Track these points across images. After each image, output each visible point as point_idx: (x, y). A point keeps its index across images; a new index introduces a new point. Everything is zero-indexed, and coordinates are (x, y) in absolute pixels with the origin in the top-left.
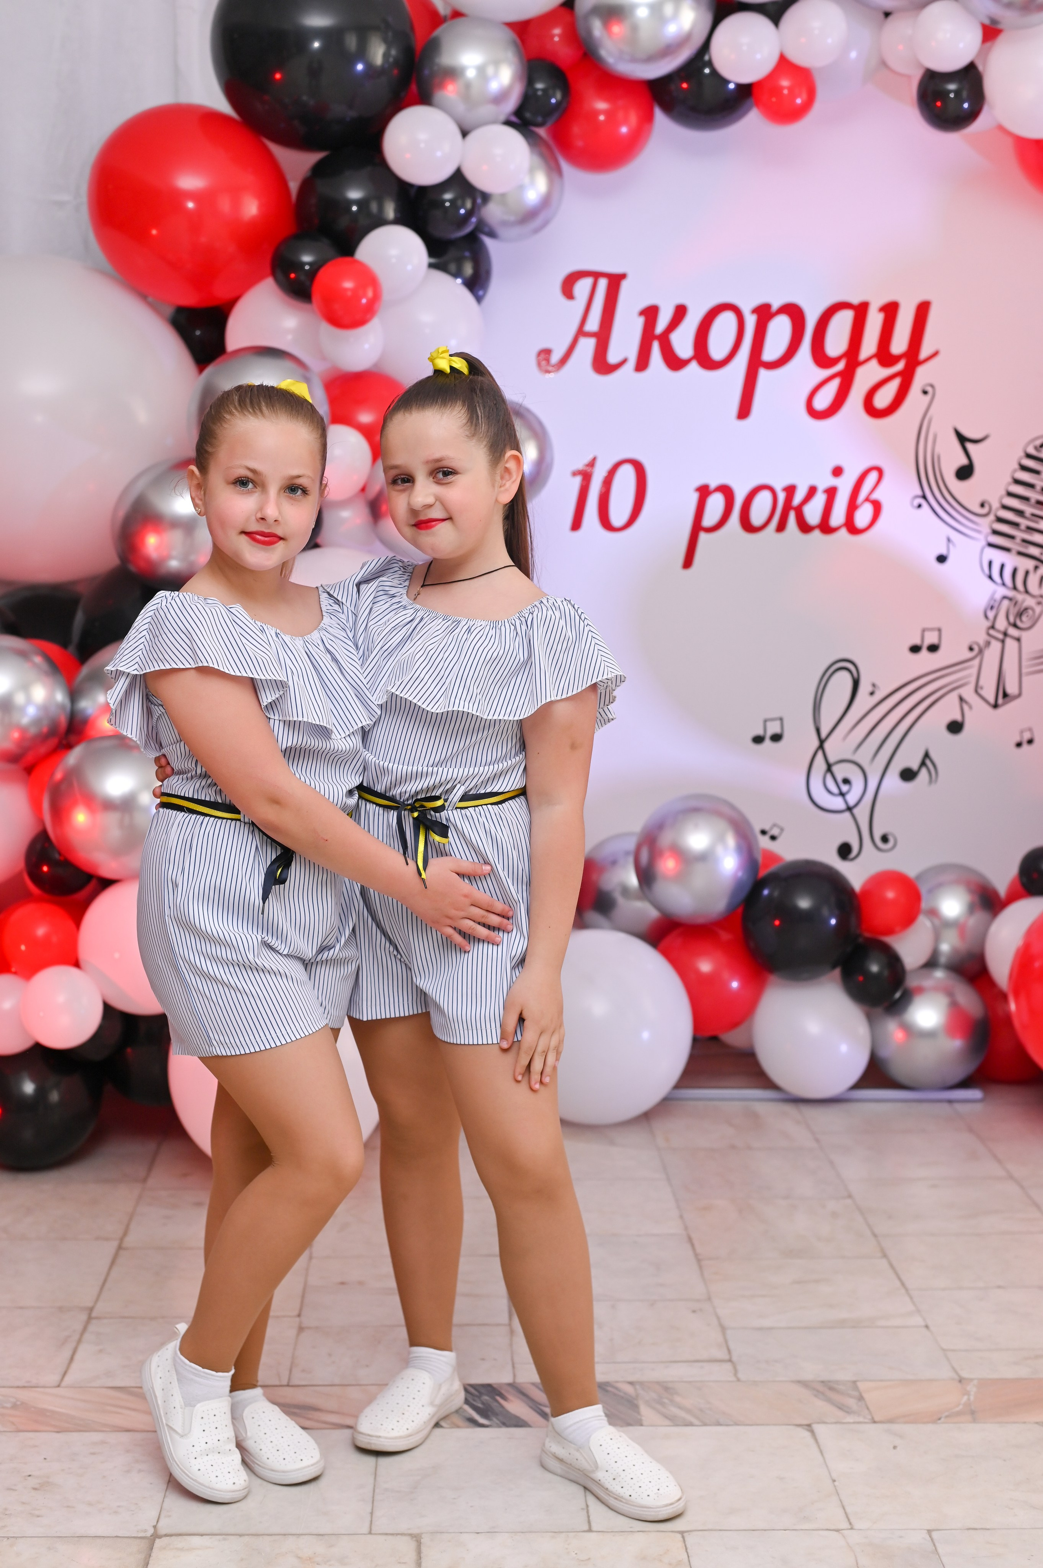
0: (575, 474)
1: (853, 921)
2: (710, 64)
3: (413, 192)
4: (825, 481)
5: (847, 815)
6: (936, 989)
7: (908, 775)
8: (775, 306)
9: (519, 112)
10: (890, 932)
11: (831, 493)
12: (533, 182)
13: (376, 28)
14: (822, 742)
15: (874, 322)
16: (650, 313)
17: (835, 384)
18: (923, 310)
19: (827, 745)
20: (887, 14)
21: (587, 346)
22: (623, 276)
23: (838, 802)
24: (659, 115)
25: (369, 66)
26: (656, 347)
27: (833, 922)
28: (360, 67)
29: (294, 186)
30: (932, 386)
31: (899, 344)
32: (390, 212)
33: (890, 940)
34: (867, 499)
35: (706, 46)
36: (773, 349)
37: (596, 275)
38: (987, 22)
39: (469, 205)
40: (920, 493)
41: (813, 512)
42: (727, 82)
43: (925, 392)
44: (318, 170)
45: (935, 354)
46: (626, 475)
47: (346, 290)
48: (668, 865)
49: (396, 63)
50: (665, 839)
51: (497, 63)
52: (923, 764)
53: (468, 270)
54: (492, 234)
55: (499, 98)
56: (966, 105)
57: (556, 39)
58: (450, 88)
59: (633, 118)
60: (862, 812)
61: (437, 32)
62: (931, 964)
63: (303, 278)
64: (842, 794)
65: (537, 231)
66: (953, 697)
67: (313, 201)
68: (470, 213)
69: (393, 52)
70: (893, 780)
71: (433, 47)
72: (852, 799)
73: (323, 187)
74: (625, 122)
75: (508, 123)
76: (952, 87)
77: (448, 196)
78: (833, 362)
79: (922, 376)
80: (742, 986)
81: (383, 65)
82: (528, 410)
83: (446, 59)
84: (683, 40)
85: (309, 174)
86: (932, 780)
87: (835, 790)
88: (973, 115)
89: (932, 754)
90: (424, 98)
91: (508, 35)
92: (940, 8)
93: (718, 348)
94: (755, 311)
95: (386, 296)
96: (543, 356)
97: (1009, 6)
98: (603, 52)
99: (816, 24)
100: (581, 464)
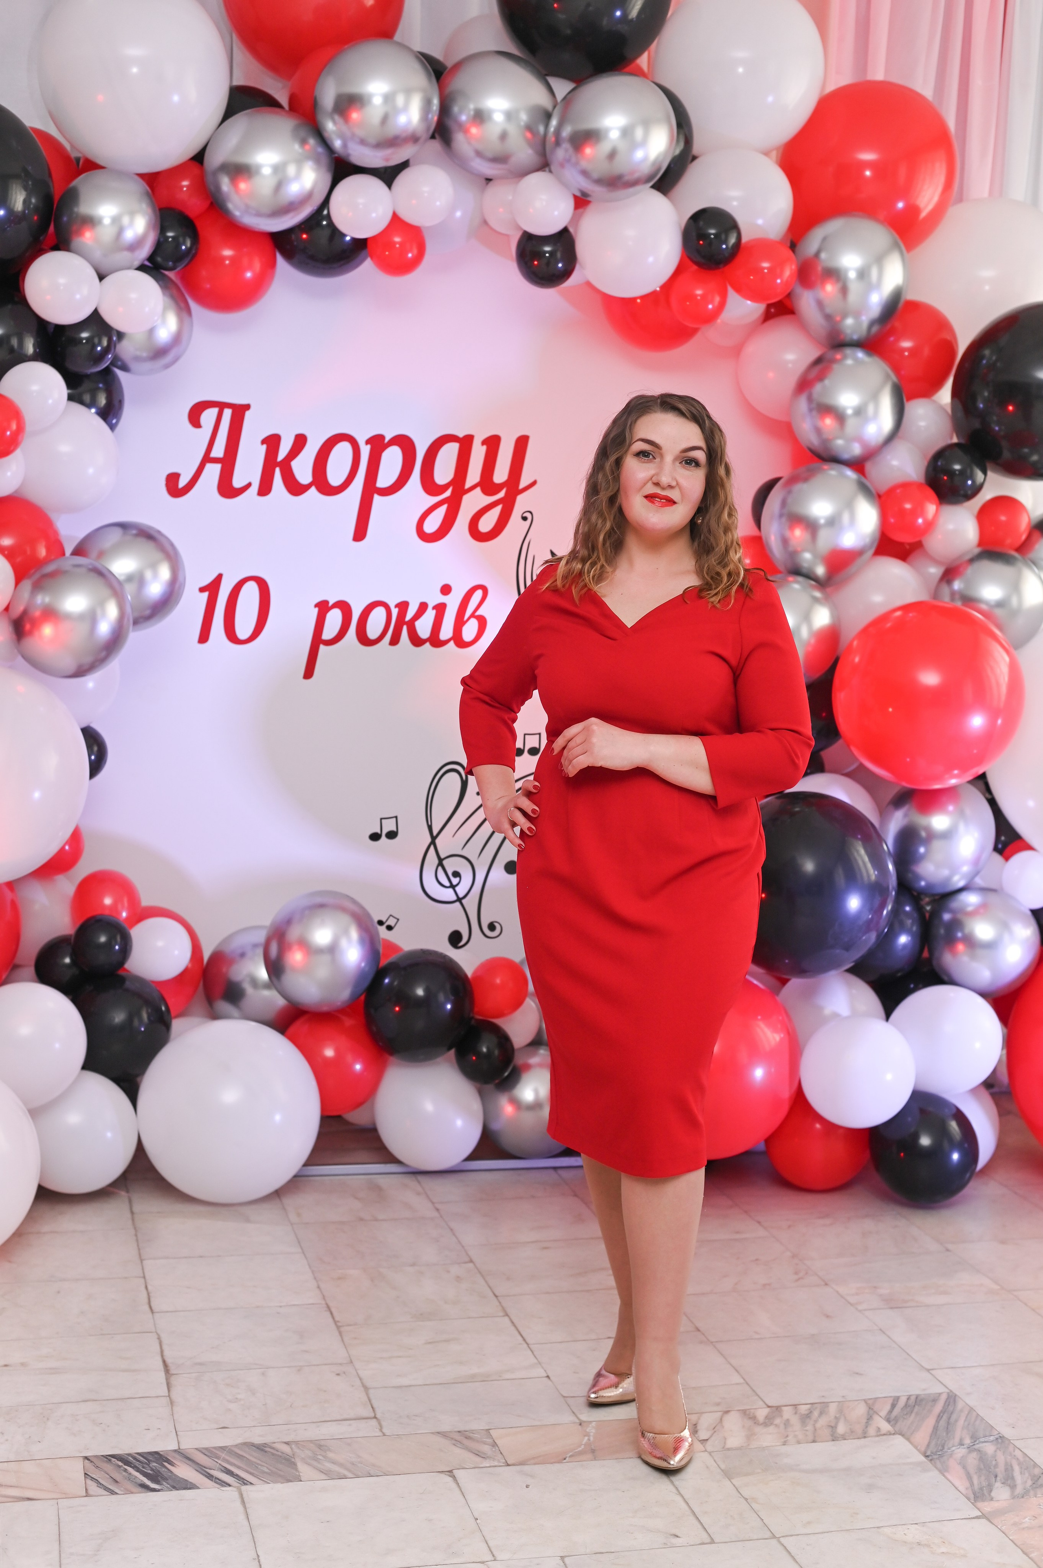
0: (202, 590)
1: (467, 1005)
2: (328, 217)
3: (52, 330)
4: (434, 598)
5: (458, 905)
6: (541, 1065)
8: (388, 437)
9: (151, 258)
10: (501, 1015)
11: (440, 609)
12: (165, 323)
13: (16, 177)
14: (434, 839)
15: (478, 454)
16: (272, 442)
17: (442, 510)
18: (522, 443)
19: (438, 841)
20: (489, 180)
21: (213, 471)
22: (247, 407)
23: (449, 895)
24: (280, 260)
25: (10, 212)
26: (278, 474)
27: (449, 1006)
28: (1, 212)
30: (531, 513)
31: (501, 474)
32: (30, 347)
33: (498, 1021)
34: (473, 615)
35: (326, 203)
36: (387, 476)
37: (221, 406)
38: (578, 193)
39: (105, 343)
41: (424, 627)
42: (345, 235)
43: (525, 519)
45: (534, 483)
46: (251, 591)
48: (296, 957)
49: (36, 209)
50: (293, 934)
51: (132, 214)
53: (102, 400)
54: (125, 368)
55: (133, 247)
56: (560, 265)
57: (185, 190)
58: (88, 235)
59: (257, 265)
60: (471, 903)
61: (75, 183)
62: (536, 1043)
64: (453, 887)
65: (167, 366)
68: (106, 350)
69: (33, 199)
70: (498, 873)
71: (71, 197)
72: (461, 890)
74: (250, 268)
75: (142, 268)
76: (548, 248)
77: (85, 335)
78: (443, 489)
79: (522, 503)
80: (365, 1068)
81: (24, 212)
82: (159, 532)
83: (84, 208)
84: (307, 197)
87: (447, 884)
88: (567, 273)
90: (61, 243)
91: (141, 186)
92: (537, 179)
93: (335, 475)
94: (368, 442)
95: (29, 428)
96: (172, 479)
97: (599, 181)
98: (230, 206)
99: (425, 188)
100: (208, 580)
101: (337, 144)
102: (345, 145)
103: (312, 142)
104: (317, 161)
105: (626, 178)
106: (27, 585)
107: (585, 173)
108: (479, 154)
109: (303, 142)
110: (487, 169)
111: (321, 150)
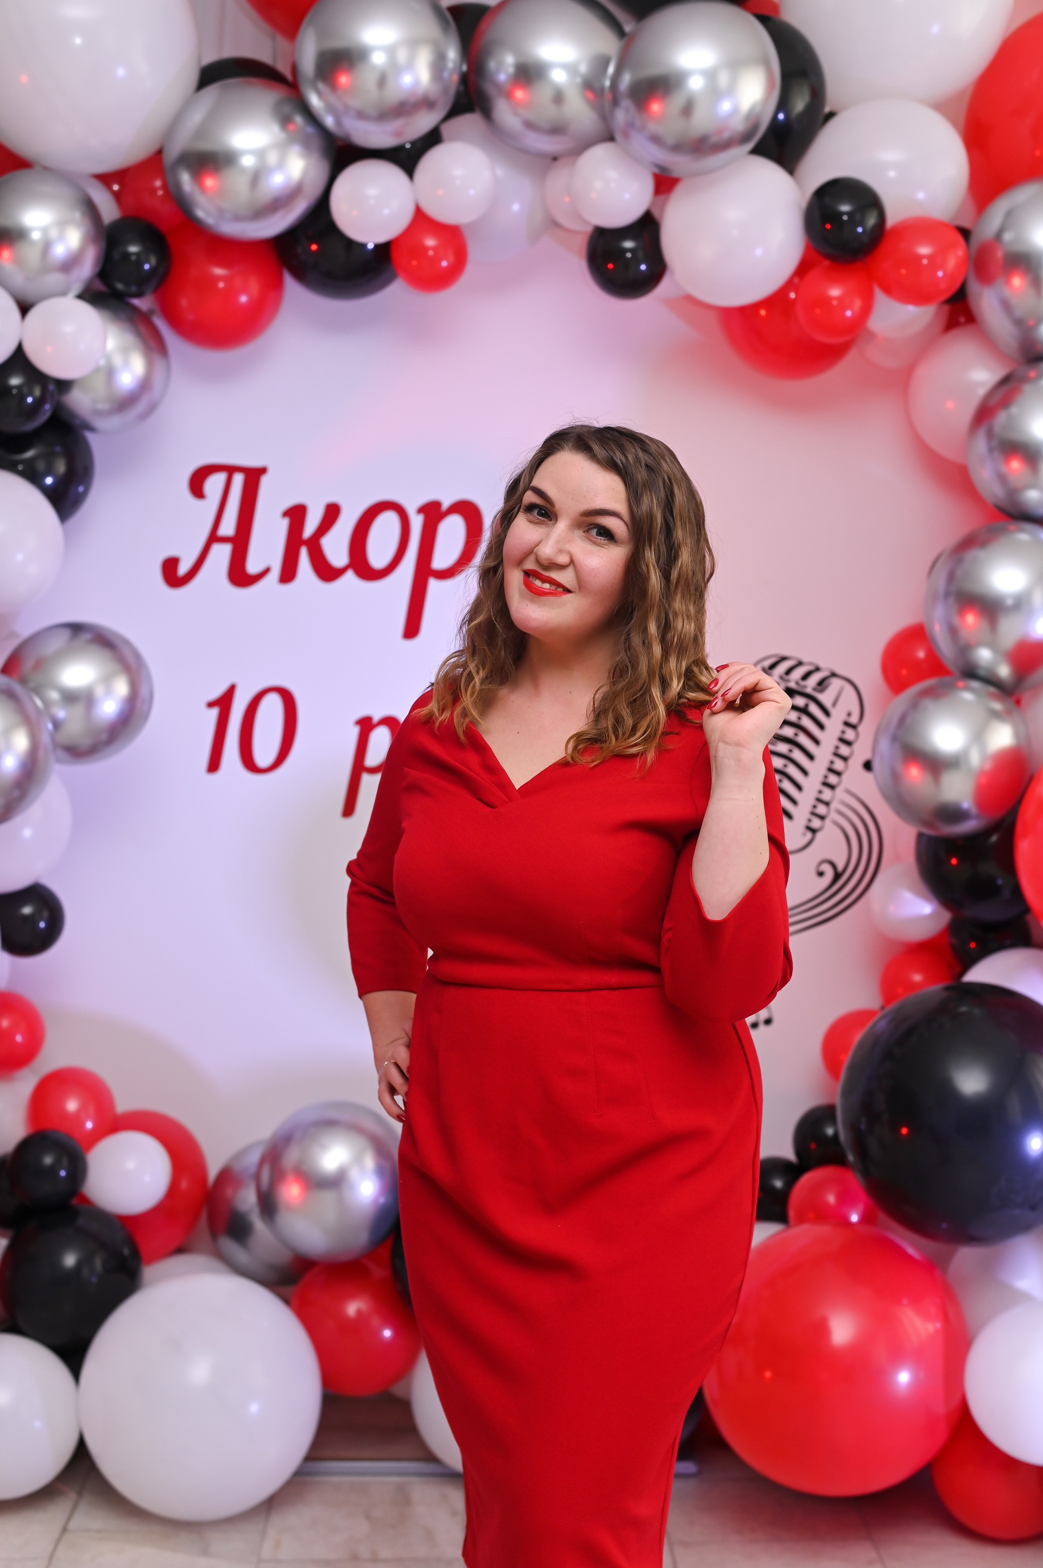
0: (211, 705)
8: (446, 504)
9: (99, 282)
12: (127, 365)
16: (296, 514)
20: (554, 159)
21: (222, 554)
22: (263, 471)
24: (289, 281)
26: (304, 555)
36: (445, 555)
37: (231, 470)
39: (37, 392)
42: (360, 245)
46: (272, 707)
48: (291, 1192)
50: (291, 1157)
51: (62, 224)
53: (54, 476)
54: (87, 426)
55: (68, 265)
56: (643, 267)
57: (160, 193)
59: (254, 286)
68: (39, 403)
74: (244, 290)
75: (83, 296)
76: (628, 244)
77: (14, 380)
80: (397, 1333)
83: (3, 219)
84: (293, 193)
88: (654, 279)
92: (600, 153)
93: (379, 554)
94: (422, 510)
96: (170, 567)
97: (677, 148)
99: (458, 172)
100: (217, 692)
101: (329, 121)
102: (338, 122)
103: (299, 120)
104: (306, 144)
107: (656, 139)
108: (530, 125)
110: (547, 144)
111: (310, 130)
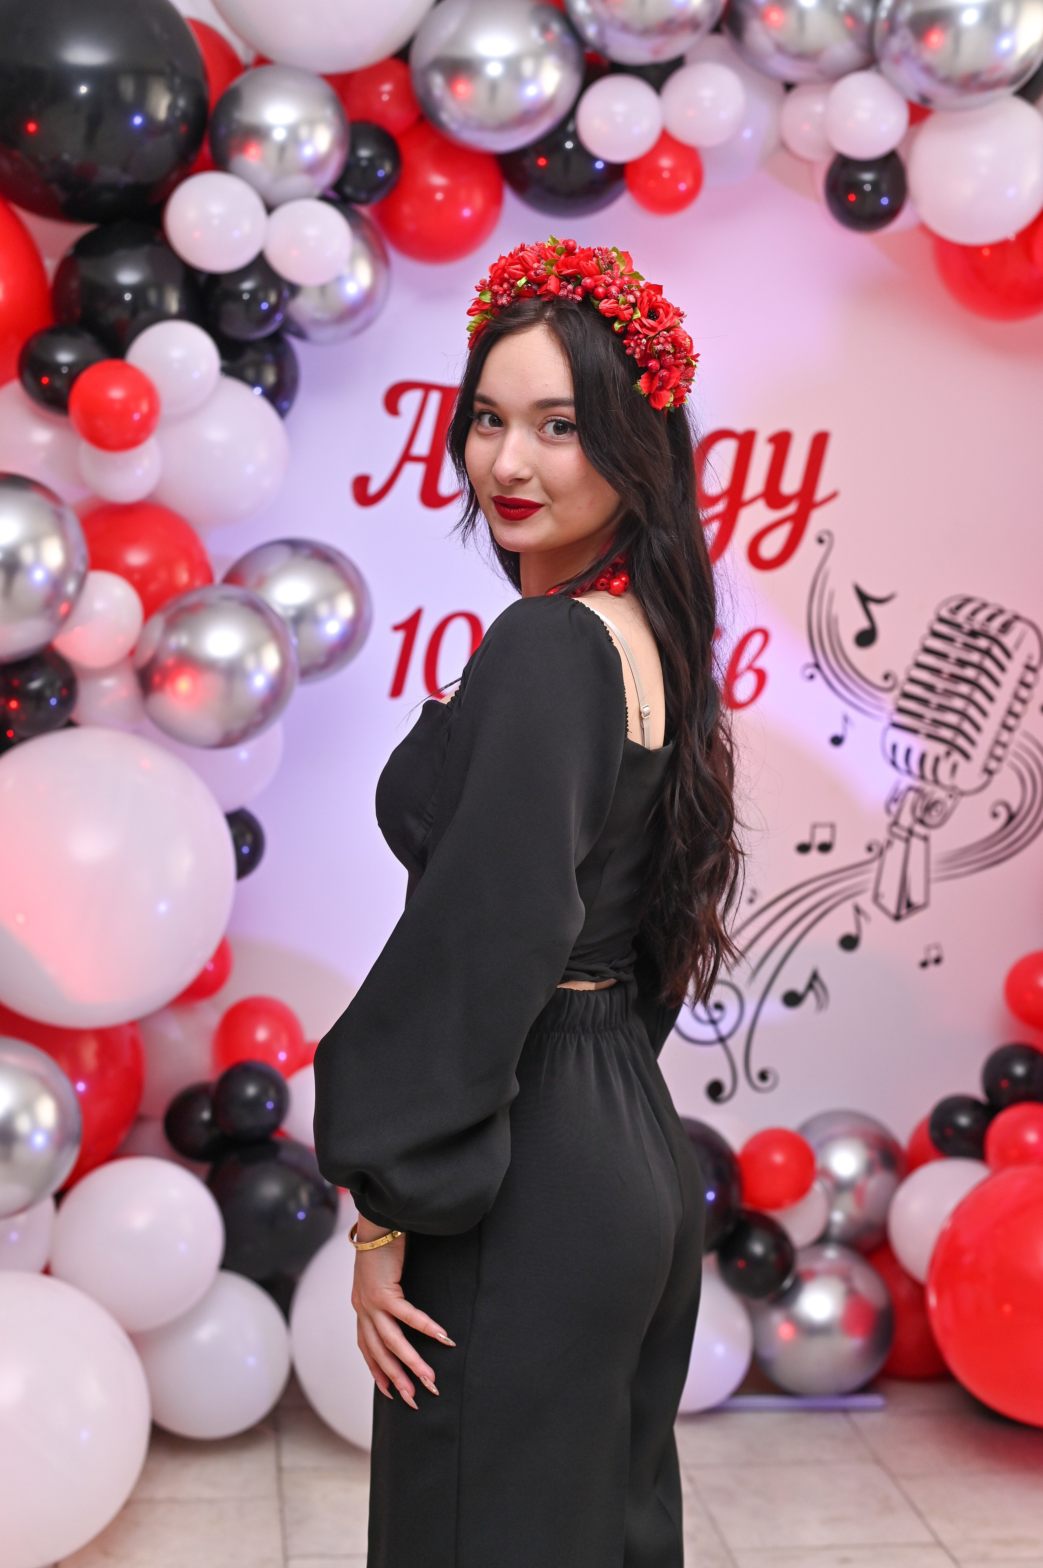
0: (397, 628)
1: (735, 1192)
2: (575, 136)
3: (202, 280)
5: (718, 1048)
6: (829, 1272)
7: (792, 999)
9: (338, 184)
10: (778, 1205)
12: (354, 273)
13: (159, 73)
15: (762, 455)
17: (713, 529)
18: (820, 442)
20: (789, 87)
21: (414, 473)
23: (708, 1033)
24: (508, 196)
25: (149, 120)
27: (711, 1196)
28: (138, 120)
29: (50, 265)
30: (829, 533)
31: (791, 483)
32: (173, 304)
33: (777, 1215)
34: (750, 667)
35: (572, 113)
37: (427, 388)
38: (915, 99)
39: (273, 298)
40: (810, 659)
42: (596, 159)
43: (821, 541)
44: (82, 247)
45: (833, 496)
46: (459, 632)
47: (113, 401)
49: (185, 116)
51: (311, 123)
52: (810, 986)
53: (270, 377)
54: (301, 335)
55: (314, 167)
56: (885, 200)
57: (385, 98)
58: (254, 152)
59: (478, 199)
60: (737, 1044)
61: (238, 81)
62: (823, 1239)
63: (59, 383)
64: (713, 1022)
65: (356, 332)
66: (847, 908)
67: (74, 284)
68: (274, 309)
69: (182, 103)
70: (774, 1005)
71: (231, 99)
72: (725, 1027)
73: (87, 268)
74: (469, 203)
75: (325, 198)
76: (868, 176)
77: (248, 285)
78: (713, 501)
79: (817, 521)
81: (168, 120)
82: (340, 554)
83: (246, 115)
84: (546, 106)
85: (70, 252)
86: (821, 1005)
87: (706, 1018)
88: (891, 213)
89: (823, 975)
90: (220, 163)
91: (325, 89)
92: (859, 81)
95: (166, 409)
96: (361, 484)
97: (946, 81)
98: (444, 117)
99: (707, 93)
100: (403, 615)
101: (591, 32)
102: (601, 33)
103: (556, 28)
104: (563, 56)
105: (984, 78)
106: (158, 622)
107: (928, 70)
108: (780, 49)
109: (545, 29)
110: (789, 70)
111: (568, 40)
